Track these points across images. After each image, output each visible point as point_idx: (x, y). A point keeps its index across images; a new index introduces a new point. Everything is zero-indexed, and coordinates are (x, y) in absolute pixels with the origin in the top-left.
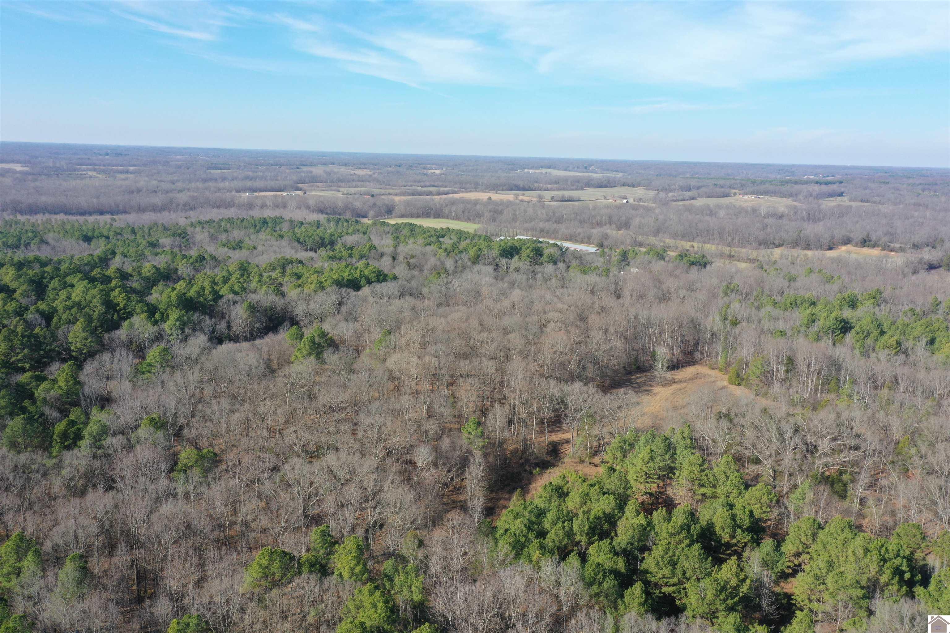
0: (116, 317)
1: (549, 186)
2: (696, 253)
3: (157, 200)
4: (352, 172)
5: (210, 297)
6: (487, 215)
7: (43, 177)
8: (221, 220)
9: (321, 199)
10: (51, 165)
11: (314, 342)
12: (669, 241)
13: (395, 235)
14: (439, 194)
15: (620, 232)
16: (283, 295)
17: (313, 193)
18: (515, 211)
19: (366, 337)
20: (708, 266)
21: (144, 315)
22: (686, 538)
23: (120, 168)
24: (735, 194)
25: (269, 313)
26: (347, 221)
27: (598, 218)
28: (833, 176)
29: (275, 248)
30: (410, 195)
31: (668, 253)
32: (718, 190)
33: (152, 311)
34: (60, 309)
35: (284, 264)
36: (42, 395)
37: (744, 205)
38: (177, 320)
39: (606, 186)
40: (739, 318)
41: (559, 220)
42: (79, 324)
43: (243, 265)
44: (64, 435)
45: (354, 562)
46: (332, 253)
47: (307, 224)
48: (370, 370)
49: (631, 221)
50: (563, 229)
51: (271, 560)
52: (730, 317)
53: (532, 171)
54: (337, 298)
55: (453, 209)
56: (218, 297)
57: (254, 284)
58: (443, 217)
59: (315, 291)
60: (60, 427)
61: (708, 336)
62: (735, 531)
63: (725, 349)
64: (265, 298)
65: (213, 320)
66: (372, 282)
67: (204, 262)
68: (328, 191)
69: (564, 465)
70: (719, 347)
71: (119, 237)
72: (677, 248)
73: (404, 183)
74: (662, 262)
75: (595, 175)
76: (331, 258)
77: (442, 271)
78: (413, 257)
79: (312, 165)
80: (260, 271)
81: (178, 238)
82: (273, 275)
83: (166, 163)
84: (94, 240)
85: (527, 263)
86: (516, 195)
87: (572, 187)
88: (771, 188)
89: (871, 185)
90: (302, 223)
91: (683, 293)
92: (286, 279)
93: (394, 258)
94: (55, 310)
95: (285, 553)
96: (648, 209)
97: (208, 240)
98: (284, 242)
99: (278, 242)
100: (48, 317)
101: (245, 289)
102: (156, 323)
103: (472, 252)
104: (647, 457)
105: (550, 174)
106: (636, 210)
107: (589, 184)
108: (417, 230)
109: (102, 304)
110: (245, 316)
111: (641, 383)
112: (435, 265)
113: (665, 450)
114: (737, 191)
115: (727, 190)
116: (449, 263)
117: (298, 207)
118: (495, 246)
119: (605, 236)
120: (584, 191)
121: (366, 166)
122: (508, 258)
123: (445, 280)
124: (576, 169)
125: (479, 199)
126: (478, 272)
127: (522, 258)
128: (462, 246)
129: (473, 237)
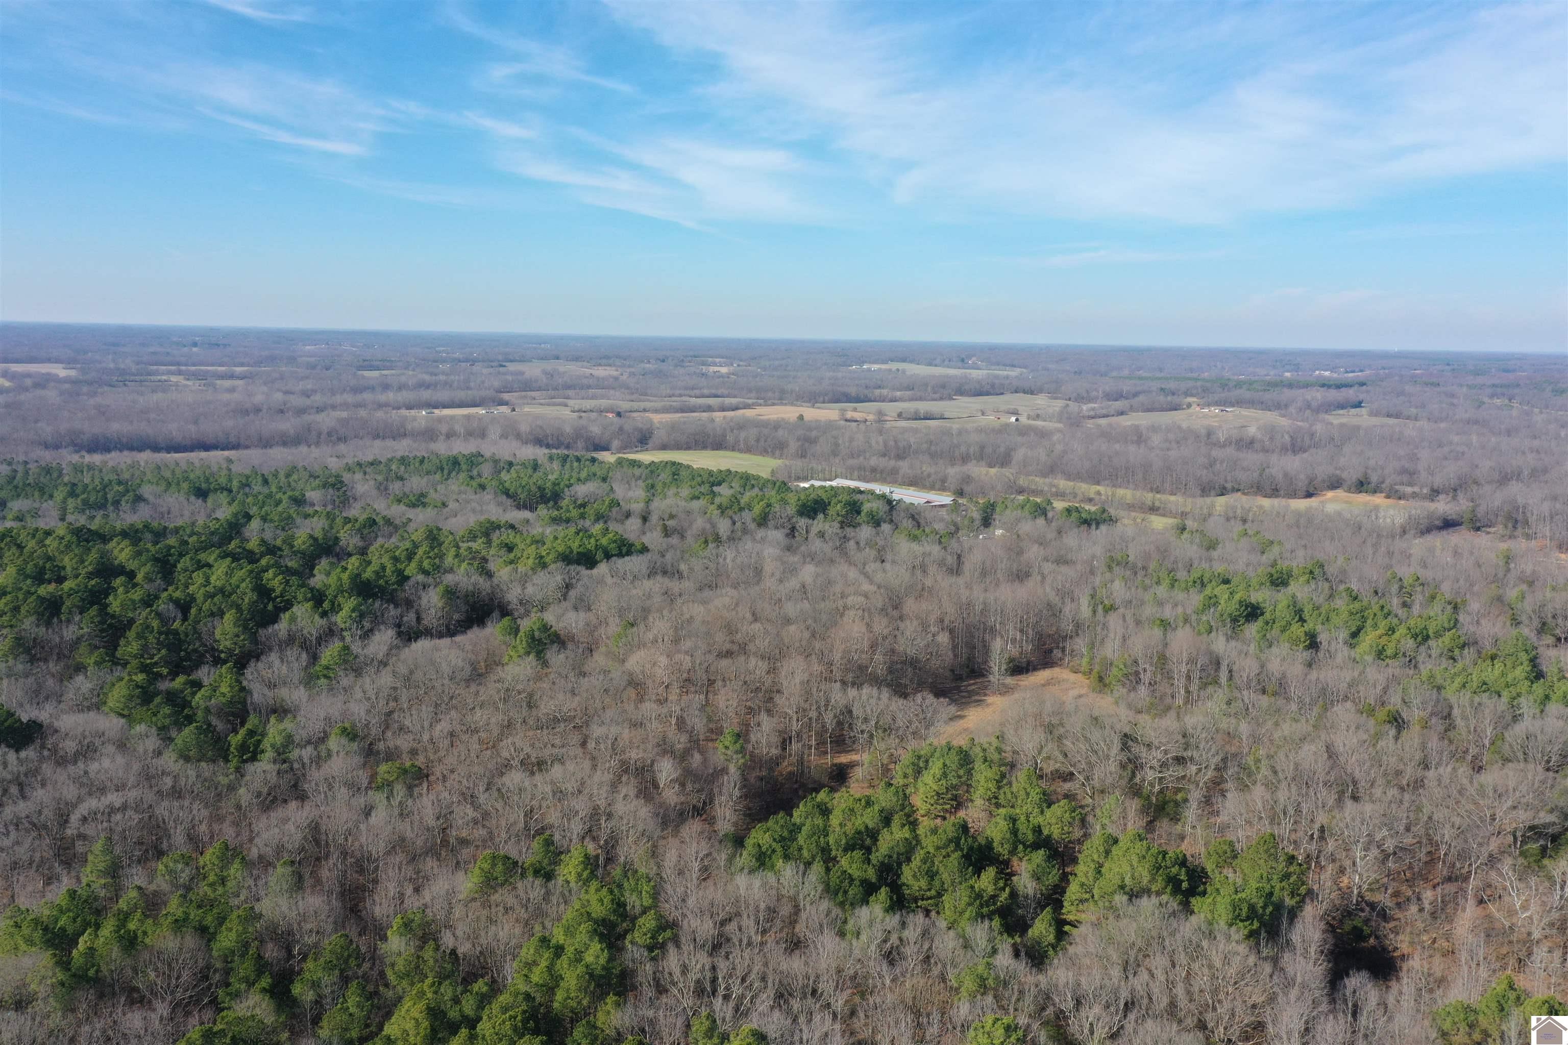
0: (270, 607)
1: (898, 394)
2: (1097, 505)
3: (287, 425)
4: (588, 371)
5: (393, 579)
6: (793, 446)
7: (106, 388)
8: (390, 460)
9: (539, 423)
10: (112, 365)
11: (533, 638)
12: (1062, 484)
13: (650, 481)
14: (723, 409)
15: (993, 471)
16: (489, 575)
17: (527, 409)
18: (835, 438)
19: (602, 630)
20: (1103, 528)
21: (309, 605)
22: (956, 850)
23: (220, 369)
24: (1189, 405)
25: (471, 600)
26: (578, 460)
27: (963, 449)
28: (1361, 371)
29: (474, 504)
30: (677, 412)
31: (1054, 504)
32: (1164, 398)
33: (318, 598)
34: (200, 596)
35: (489, 530)
36: (202, 704)
37: (1198, 424)
38: (353, 611)
39: (988, 393)
40: (1117, 603)
41: (902, 453)
42: (229, 617)
43: (431, 531)
44: (243, 748)
45: (581, 867)
46: (556, 513)
47: (518, 464)
48: (606, 672)
49: (1013, 453)
50: (904, 466)
51: (494, 865)
52: (1105, 601)
53: (875, 367)
54: (564, 580)
55: (743, 435)
56: (403, 579)
57: (449, 560)
58: (726, 448)
59: (532, 569)
60: (235, 740)
61: (1070, 627)
62: (1016, 848)
64: (465, 579)
65: (399, 610)
66: (613, 556)
67: (375, 528)
68: (549, 405)
70: (1085, 641)
71: (247, 490)
72: (1072, 496)
73: (669, 391)
74: (1041, 521)
75: (974, 373)
76: (555, 520)
77: (710, 538)
78: (672, 517)
79: (522, 360)
80: (455, 540)
81: (331, 491)
82: (475, 546)
83: (292, 360)
84: (211, 495)
85: (836, 525)
86: (843, 410)
87: (937, 396)
88: (1247, 395)
89: (1408, 388)
90: (511, 464)
91: (1049, 567)
92: (493, 551)
93: (645, 519)
94: (193, 599)
95: (507, 858)
96: (1043, 434)
97: (374, 492)
98: (487, 496)
99: (478, 496)
100: (184, 607)
101: (438, 567)
102: (324, 614)
103: (757, 509)
104: (940, 774)
105: (904, 371)
106: (1025, 434)
107: (962, 390)
108: (683, 473)
109: (253, 590)
110: (440, 605)
111: (973, 690)
112: (704, 530)
113: (960, 765)
114: (1194, 399)
115: (1176, 399)
116: (724, 526)
117: (504, 436)
118: (792, 498)
119: (967, 479)
120: (952, 402)
121: (611, 362)
122: (809, 517)
123: (714, 552)
124: (946, 362)
125: (783, 419)
126: (763, 539)
127: (829, 517)
128: (744, 500)
129: (763, 484)
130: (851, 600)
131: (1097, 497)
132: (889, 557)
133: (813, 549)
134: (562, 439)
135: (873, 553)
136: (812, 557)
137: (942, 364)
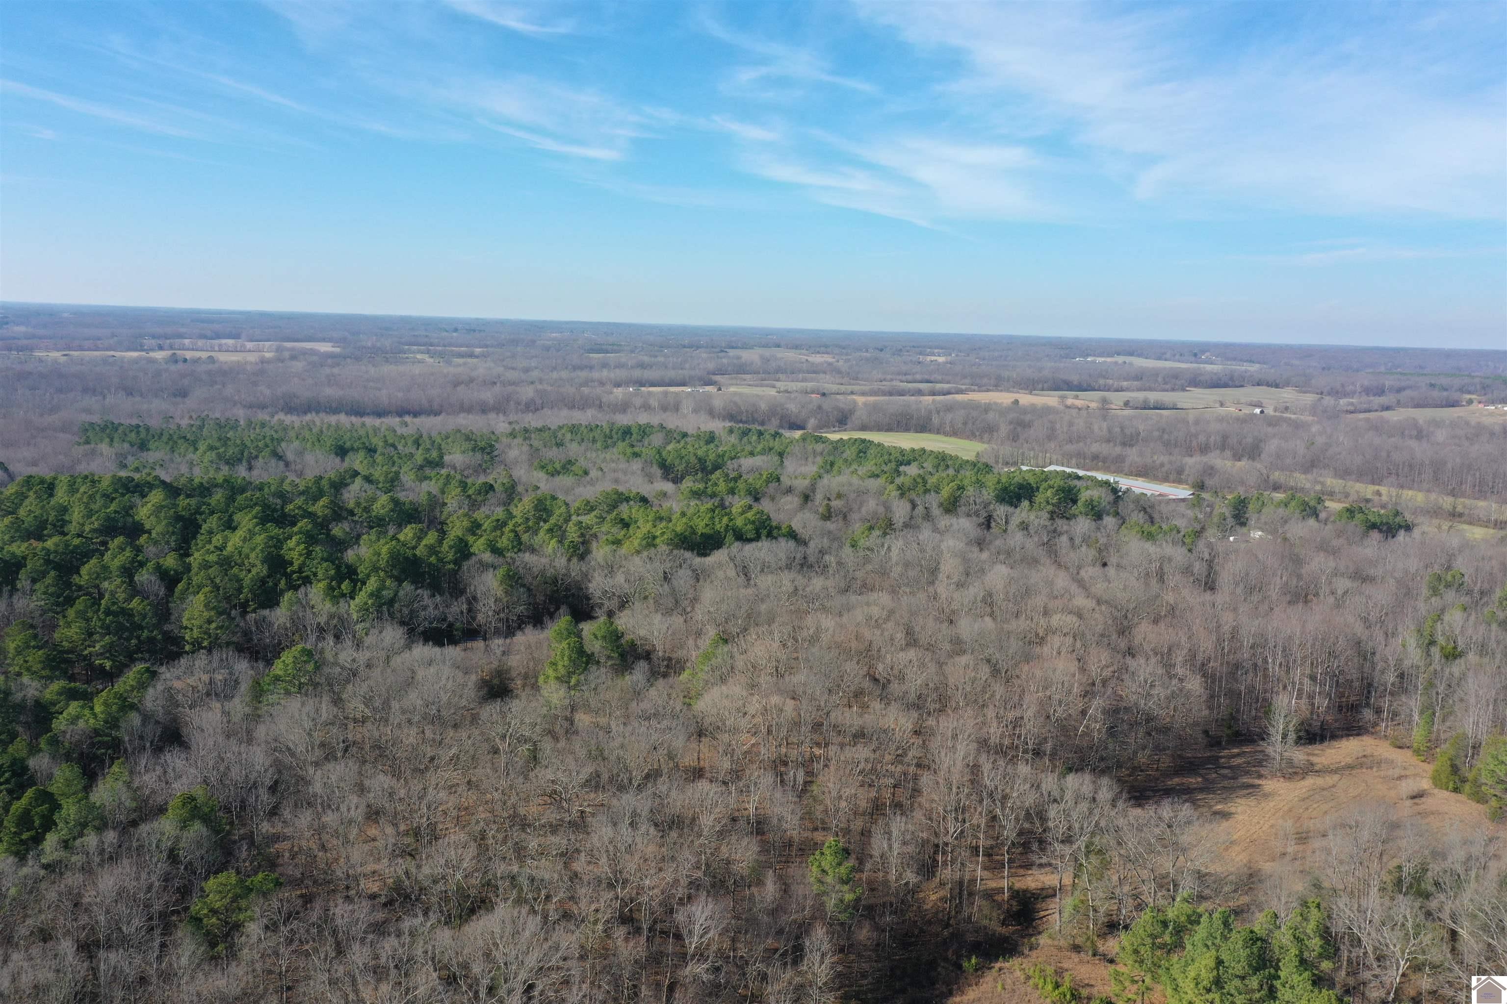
0: (281, 585)
1: (1125, 384)
2: (1383, 506)
3: (488, 396)
4: (804, 358)
5: (450, 556)
6: (1004, 429)
7: (350, 361)
8: (560, 428)
10: (370, 344)
12: (1332, 482)
13: (830, 458)
14: (933, 393)
15: (1239, 464)
16: (584, 556)
17: (732, 389)
18: (1053, 422)
20: (1402, 535)
21: (326, 584)
23: (463, 349)
24: (1470, 402)
26: (760, 434)
27: (1202, 438)
29: (618, 474)
30: (885, 395)
31: (1327, 504)
32: (1436, 394)
33: (342, 577)
34: (199, 566)
35: (616, 502)
37: (1487, 421)
38: (373, 596)
39: (1226, 386)
40: (1461, 645)
41: (1129, 441)
42: (202, 597)
43: (545, 501)
46: (702, 486)
47: (693, 436)
49: (1262, 445)
50: (1133, 455)
52: (1441, 640)
53: (1100, 360)
54: (665, 567)
55: (949, 417)
56: (464, 556)
57: (541, 535)
58: (930, 431)
59: (636, 552)
61: (1391, 678)
63: (1428, 710)
64: (545, 562)
66: (744, 539)
67: (491, 495)
68: (756, 386)
69: (1034, 953)
70: (1413, 704)
72: (1347, 496)
73: (880, 376)
74: (1312, 522)
75: (1209, 367)
76: (695, 494)
77: (879, 524)
78: (840, 496)
79: (745, 347)
80: (569, 512)
81: (476, 454)
83: (532, 343)
84: (351, 454)
85: (1045, 515)
86: (1063, 398)
87: (1167, 387)
90: (685, 436)
91: (1342, 584)
92: (604, 527)
93: (806, 498)
94: (189, 570)
96: (1297, 426)
97: (524, 458)
98: (636, 465)
99: (626, 465)
100: (171, 581)
102: (341, 598)
103: (946, 492)
104: (1207, 977)
105: (1131, 364)
106: (1275, 425)
107: (1195, 382)
108: (871, 451)
109: (263, 562)
110: (499, 593)
111: (1239, 766)
112: (875, 513)
113: (1250, 965)
114: (1473, 397)
115: (1456, 396)
116: (900, 510)
117: (696, 411)
118: (990, 480)
119: (1210, 471)
120: (1186, 393)
121: (829, 350)
122: (1011, 504)
123: (879, 541)
124: (1177, 357)
125: (996, 403)
126: (947, 529)
127: (1036, 506)
128: (932, 481)
129: (962, 465)
130: (1056, 620)
131: (1376, 498)
132: (1113, 560)
133: (1012, 543)
134: (756, 415)
135: (1092, 553)
136: (1008, 555)
137: (1172, 358)
